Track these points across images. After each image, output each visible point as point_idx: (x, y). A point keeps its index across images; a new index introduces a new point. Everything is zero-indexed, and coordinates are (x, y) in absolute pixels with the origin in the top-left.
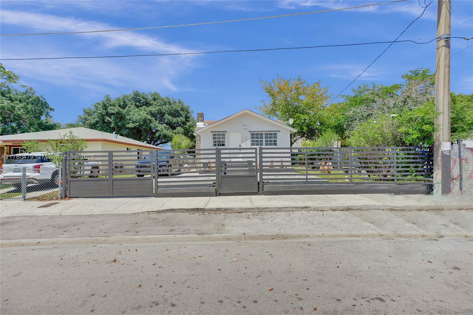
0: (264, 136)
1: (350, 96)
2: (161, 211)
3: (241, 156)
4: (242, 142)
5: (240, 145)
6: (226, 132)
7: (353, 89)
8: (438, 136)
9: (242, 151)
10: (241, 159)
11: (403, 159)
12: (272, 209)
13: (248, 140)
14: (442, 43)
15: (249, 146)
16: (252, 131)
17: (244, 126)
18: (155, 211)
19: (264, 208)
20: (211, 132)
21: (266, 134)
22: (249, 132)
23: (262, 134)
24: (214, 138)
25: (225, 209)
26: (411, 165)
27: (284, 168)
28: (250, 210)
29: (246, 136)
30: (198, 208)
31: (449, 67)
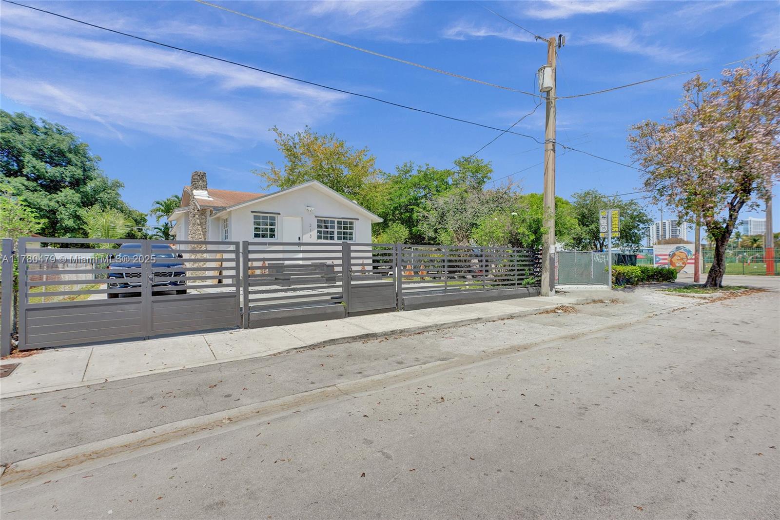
0: (336, 225)
1: (392, 175)
2: (316, 345)
3: (300, 255)
4: (303, 233)
5: (299, 238)
6: (279, 214)
7: (397, 167)
8: (546, 238)
9: (303, 248)
10: (301, 261)
11: (518, 261)
12: (449, 325)
13: (314, 230)
14: (550, 146)
15: (314, 240)
16: (319, 215)
17: (308, 207)
18: (306, 347)
19: (442, 325)
20: (252, 212)
21: (339, 223)
22: (316, 217)
23: (333, 222)
24: (255, 223)
25: (401, 331)
26: (526, 268)
27: (367, 274)
28: (428, 330)
29: (310, 224)
30: (367, 334)
31: (555, 172)
